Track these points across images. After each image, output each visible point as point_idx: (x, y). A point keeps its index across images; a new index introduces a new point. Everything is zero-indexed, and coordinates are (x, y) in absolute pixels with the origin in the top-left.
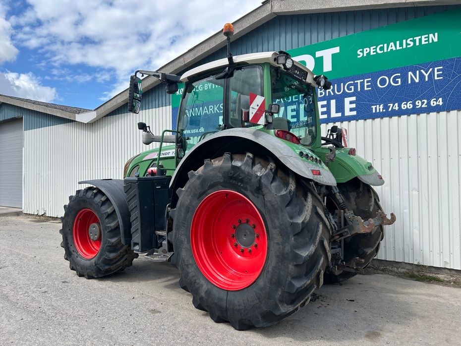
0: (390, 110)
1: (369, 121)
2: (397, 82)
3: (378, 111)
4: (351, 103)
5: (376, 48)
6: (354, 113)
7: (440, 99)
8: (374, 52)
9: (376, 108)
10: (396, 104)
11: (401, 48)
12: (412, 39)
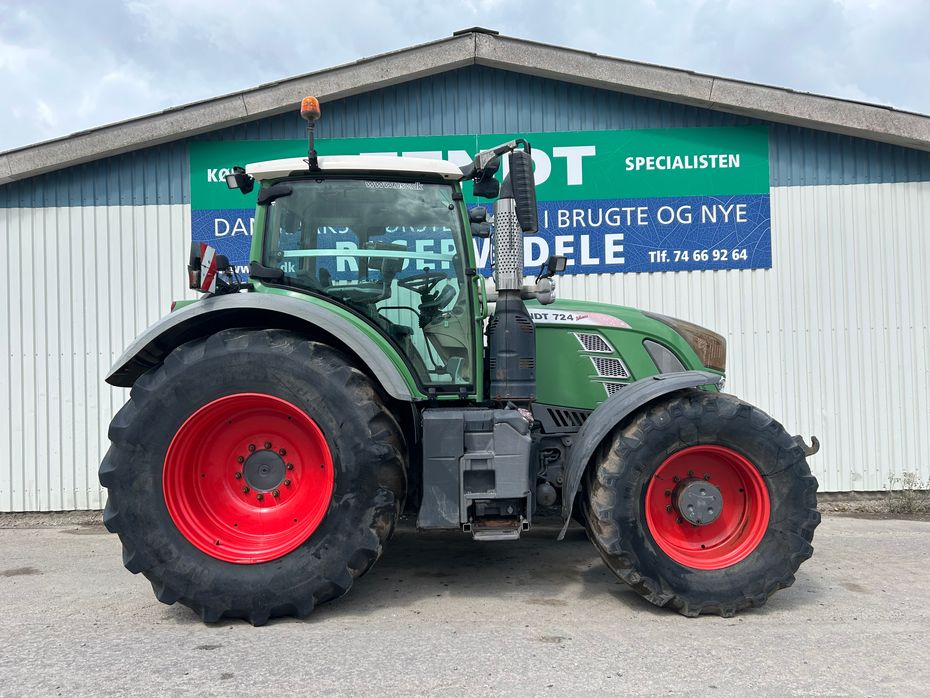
0: (677, 260)
1: (645, 275)
2: (686, 219)
3: (659, 260)
4: (616, 243)
5: (655, 160)
6: (621, 261)
7: (744, 251)
8: (651, 166)
9: (656, 256)
10: (686, 253)
11: (691, 167)
12: (705, 156)
